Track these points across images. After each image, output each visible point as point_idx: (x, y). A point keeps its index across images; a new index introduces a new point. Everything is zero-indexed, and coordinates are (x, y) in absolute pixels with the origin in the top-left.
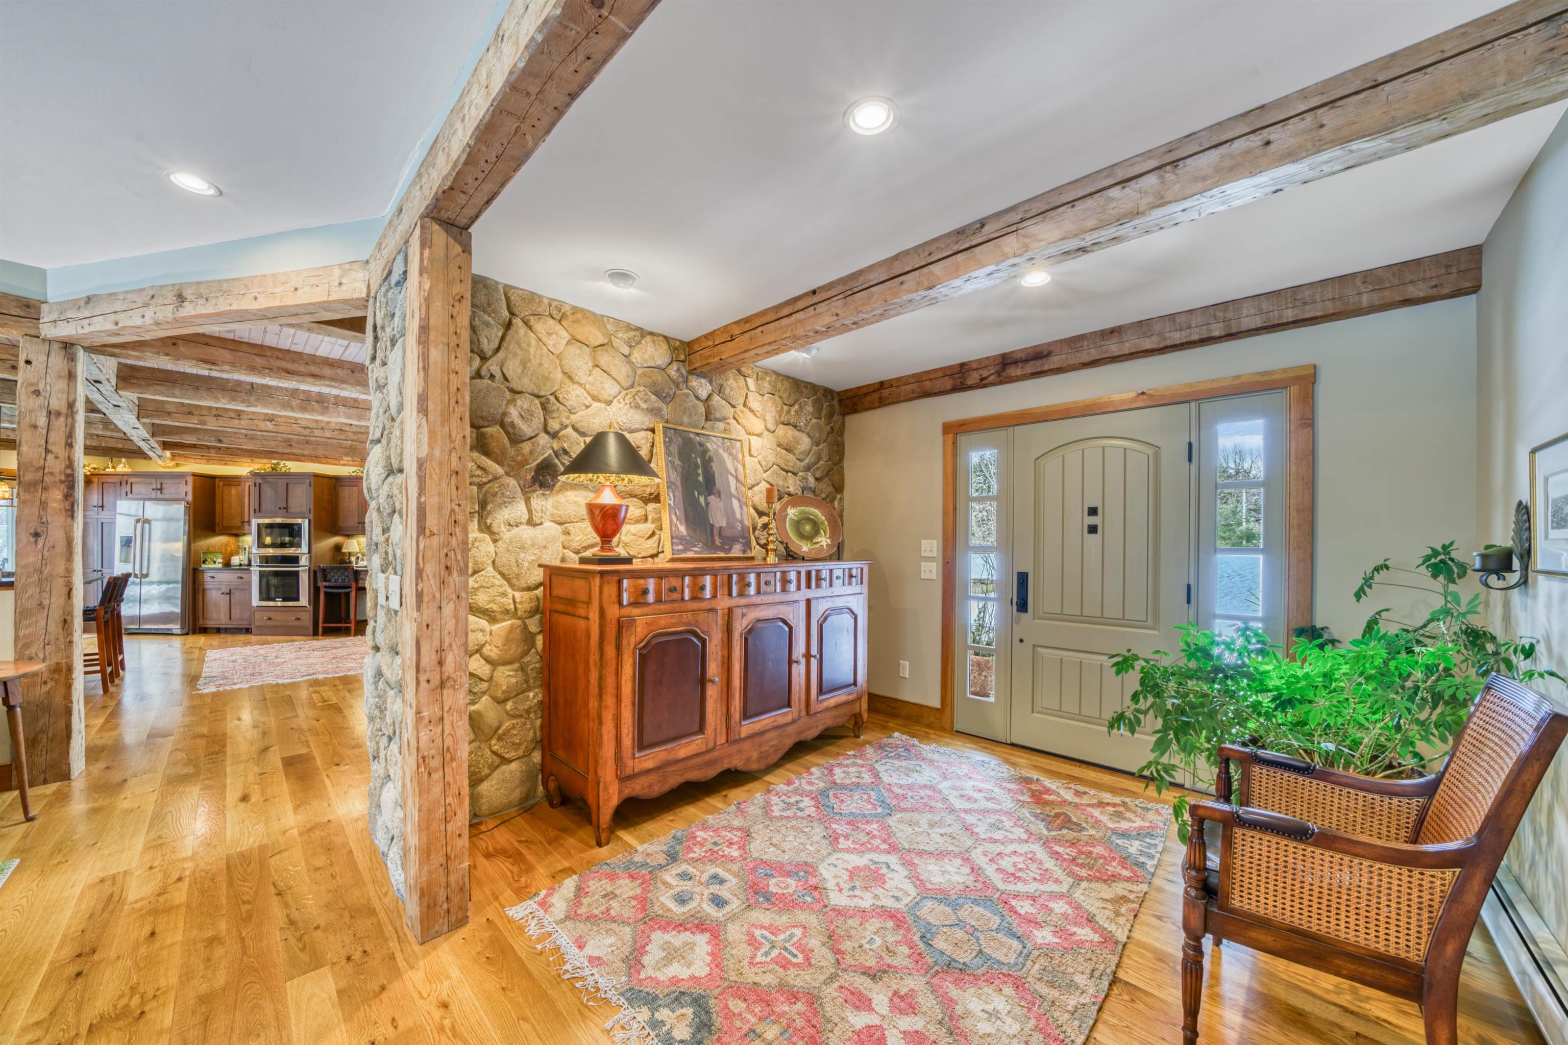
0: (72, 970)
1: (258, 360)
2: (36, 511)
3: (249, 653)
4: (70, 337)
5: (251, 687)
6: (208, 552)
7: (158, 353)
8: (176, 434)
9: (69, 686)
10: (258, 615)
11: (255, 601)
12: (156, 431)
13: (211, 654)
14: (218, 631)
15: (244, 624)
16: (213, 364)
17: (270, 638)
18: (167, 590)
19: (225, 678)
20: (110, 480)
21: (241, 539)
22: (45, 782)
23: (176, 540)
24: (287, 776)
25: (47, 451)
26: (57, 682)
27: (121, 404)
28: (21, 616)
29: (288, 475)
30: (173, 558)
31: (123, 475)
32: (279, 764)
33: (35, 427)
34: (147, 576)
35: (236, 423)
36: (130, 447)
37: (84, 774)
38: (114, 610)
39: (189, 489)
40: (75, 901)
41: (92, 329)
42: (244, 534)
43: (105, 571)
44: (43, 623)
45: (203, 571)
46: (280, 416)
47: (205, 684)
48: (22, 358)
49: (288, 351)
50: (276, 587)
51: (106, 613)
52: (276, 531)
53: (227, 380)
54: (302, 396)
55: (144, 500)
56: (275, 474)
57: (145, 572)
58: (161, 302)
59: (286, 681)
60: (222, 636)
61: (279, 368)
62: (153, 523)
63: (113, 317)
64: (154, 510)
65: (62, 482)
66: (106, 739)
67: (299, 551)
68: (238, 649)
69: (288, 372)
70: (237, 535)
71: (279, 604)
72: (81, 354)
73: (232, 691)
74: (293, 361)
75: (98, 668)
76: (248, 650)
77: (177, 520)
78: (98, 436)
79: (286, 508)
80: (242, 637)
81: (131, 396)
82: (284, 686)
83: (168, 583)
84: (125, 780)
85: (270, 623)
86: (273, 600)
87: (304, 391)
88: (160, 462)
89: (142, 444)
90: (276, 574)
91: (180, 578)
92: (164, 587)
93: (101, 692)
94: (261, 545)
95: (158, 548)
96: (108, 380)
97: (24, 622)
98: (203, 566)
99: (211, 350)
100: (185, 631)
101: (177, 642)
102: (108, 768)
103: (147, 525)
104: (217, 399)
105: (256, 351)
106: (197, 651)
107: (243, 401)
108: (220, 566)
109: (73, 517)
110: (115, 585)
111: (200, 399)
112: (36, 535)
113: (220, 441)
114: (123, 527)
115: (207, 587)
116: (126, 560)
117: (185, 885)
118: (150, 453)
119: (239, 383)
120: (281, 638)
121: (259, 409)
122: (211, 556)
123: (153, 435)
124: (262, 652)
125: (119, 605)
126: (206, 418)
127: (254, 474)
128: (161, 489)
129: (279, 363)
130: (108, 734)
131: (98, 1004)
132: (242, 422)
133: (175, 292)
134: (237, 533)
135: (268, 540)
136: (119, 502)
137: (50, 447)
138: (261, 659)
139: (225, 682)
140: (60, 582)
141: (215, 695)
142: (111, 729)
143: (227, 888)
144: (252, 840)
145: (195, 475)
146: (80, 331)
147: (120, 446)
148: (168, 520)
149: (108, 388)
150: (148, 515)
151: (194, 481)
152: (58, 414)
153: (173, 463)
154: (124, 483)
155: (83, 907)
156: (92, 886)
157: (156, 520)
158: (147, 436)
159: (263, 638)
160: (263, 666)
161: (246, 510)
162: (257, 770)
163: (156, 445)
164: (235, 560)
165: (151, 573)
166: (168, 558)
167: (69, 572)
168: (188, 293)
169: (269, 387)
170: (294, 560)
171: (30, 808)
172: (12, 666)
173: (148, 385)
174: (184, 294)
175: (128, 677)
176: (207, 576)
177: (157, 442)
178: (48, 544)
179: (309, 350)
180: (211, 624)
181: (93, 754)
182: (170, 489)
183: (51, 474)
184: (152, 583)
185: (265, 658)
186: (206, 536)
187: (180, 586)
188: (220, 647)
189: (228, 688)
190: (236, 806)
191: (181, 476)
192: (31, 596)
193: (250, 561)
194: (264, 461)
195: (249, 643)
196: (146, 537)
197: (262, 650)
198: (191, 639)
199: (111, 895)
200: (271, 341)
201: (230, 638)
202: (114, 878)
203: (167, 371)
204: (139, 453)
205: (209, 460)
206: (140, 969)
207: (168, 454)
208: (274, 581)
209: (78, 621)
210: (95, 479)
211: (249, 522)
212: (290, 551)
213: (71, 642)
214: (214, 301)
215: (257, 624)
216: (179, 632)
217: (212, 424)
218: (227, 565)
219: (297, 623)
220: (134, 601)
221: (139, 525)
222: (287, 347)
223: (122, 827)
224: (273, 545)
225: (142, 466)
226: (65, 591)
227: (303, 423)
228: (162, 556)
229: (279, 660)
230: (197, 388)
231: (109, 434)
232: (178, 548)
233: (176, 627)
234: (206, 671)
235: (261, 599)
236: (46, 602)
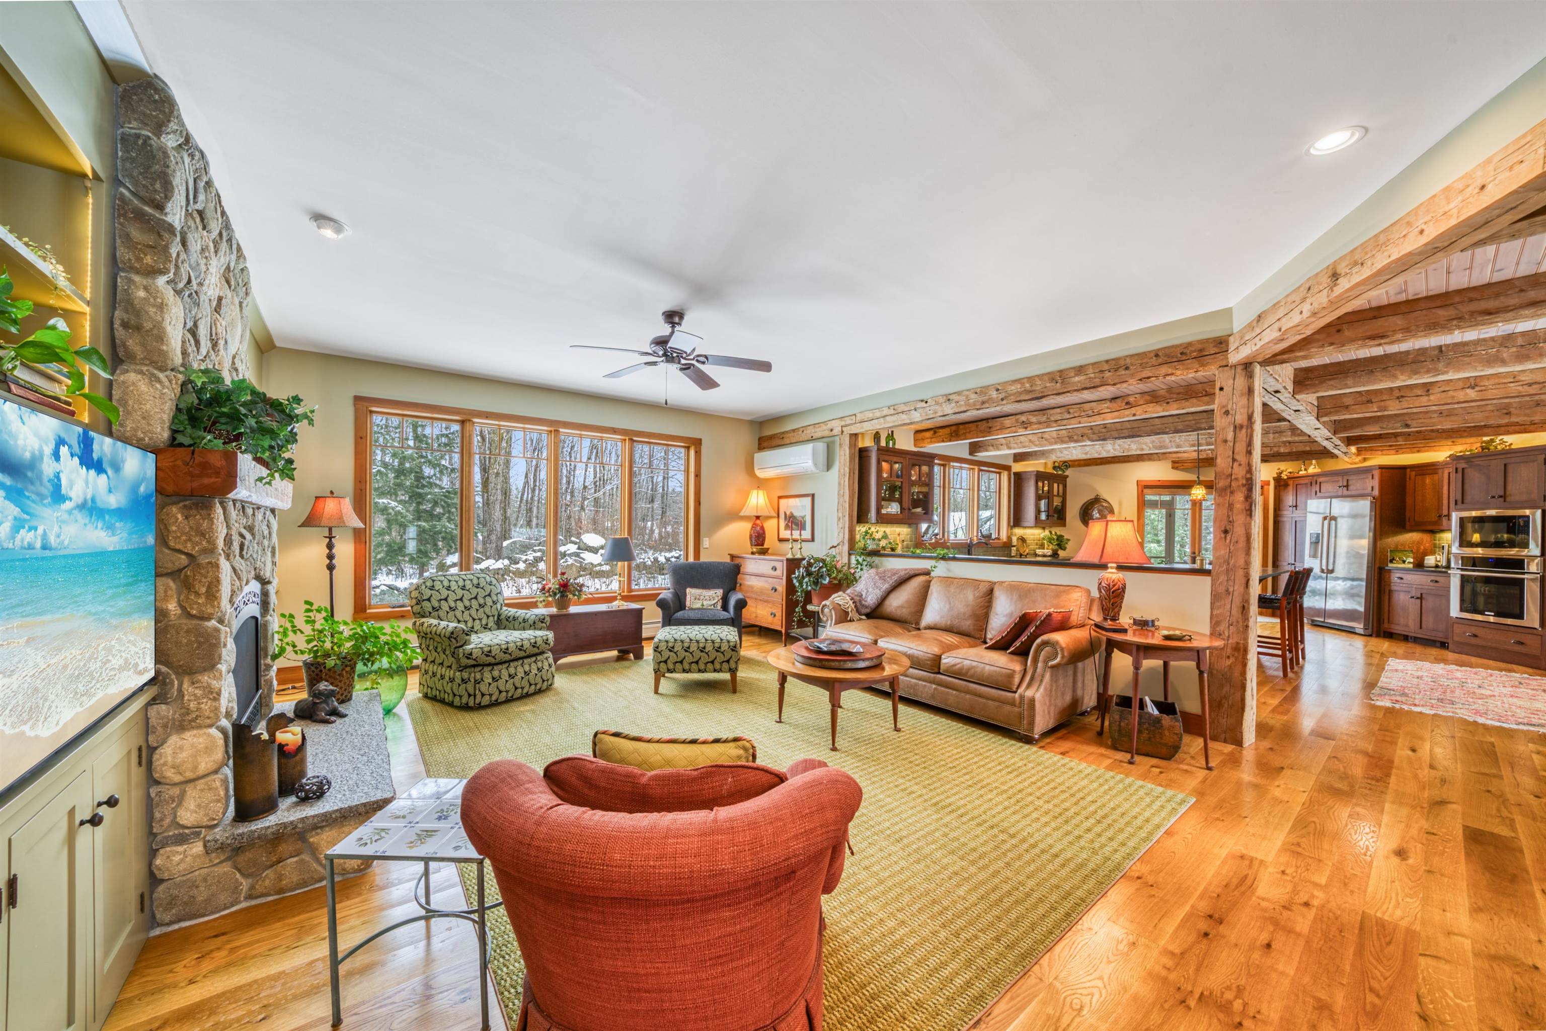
0: (1203, 925)
1: (1441, 312)
2: (1225, 511)
3: (1441, 672)
4: (1247, 357)
5: (1435, 715)
6: (1397, 550)
7: (1323, 346)
8: (1357, 427)
9: (1244, 665)
10: (1458, 629)
11: (1455, 611)
12: (1337, 428)
13: (1393, 663)
14: (1406, 638)
15: (1440, 637)
16: (1382, 337)
17: (1474, 660)
18: (1352, 588)
19: (1404, 694)
20: (1302, 481)
21: (1438, 536)
22: (1225, 741)
23: (1361, 537)
24: (1468, 854)
25: (1234, 460)
26: (1236, 659)
27: (1300, 408)
28: (1216, 598)
29: (1510, 453)
30: (1358, 555)
31: (1313, 476)
32: (1459, 832)
33: (1226, 441)
34: (1332, 571)
35: (1424, 401)
36: (1317, 448)
37: (1253, 747)
38: (1296, 601)
39: (1376, 483)
40: (1218, 863)
41: (1262, 343)
42: (1442, 531)
43: (1297, 564)
44: (1228, 607)
45: (1390, 571)
46: (1488, 377)
47: (1380, 695)
48: (1218, 386)
49: (1489, 285)
50: (1488, 597)
51: (1289, 603)
52: (1488, 526)
53: (1407, 353)
54: (1520, 341)
55: (1331, 497)
56: (1487, 453)
57: (1330, 568)
58: (1316, 290)
59: (1489, 722)
60: (1410, 645)
61: (1472, 313)
62: (1339, 520)
63: (1276, 326)
64: (1340, 507)
65: (1244, 485)
66: (1277, 721)
67: (1525, 552)
68: (1427, 665)
69: (1489, 313)
70: (1433, 532)
71: (1492, 619)
72: (1257, 369)
73: (1410, 713)
74: (1497, 295)
75: (1279, 652)
76: (1439, 668)
77: (1363, 516)
78: (1290, 442)
79: (1504, 497)
80: (1434, 652)
81: (1310, 398)
82: (1486, 727)
83: (1353, 579)
84: (1282, 768)
85: (1474, 641)
86: (1481, 613)
87: (1523, 334)
88: (1346, 459)
89: (1326, 443)
90: (1488, 580)
91: (1364, 576)
92: (1349, 584)
93: (1281, 674)
94: (1464, 542)
95: (1343, 544)
96: (1285, 388)
97: (1218, 604)
98: (1390, 565)
99: (1380, 322)
100: (1369, 632)
101: (1359, 643)
102: (1271, 749)
103: (1333, 522)
104: (1395, 377)
105: (1438, 303)
106: (1378, 656)
107: (1428, 372)
108: (1411, 566)
109: (1251, 515)
110: (1297, 579)
111: (1374, 383)
112: (1226, 532)
113: (1407, 426)
114: (1313, 525)
115: (1394, 588)
116: (1314, 556)
117: (1311, 914)
118: (1336, 451)
119: (1423, 351)
120: (1491, 662)
121: (1451, 376)
122: (1400, 555)
123: (1335, 433)
124: (1459, 675)
125: (1301, 598)
126: (1388, 403)
127: (1455, 458)
128: (1347, 486)
129: (1474, 306)
130: (1279, 717)
131: (1213, 977)
132: (1432, 397)
133: (1330, 273)
134: (1433, 527)
135: (1476, 537)
136: (1309, 502)
137: (1236, 457)
138: (1456, 683)
139: (1403, 699)
140: (1241, 572)
141: (1389, 711)
142: (1282, 713)
143: (1354, 954)
144: (1399, 913)
145: (1382, 468)
146: (1254, 349)
147: (1308, 449)
148: (1354, 516)
149: (1285, 396)
150: (1335, 513)
151: (1381, 475)
152: (1241, 427)
153: (1360, 458)
154: (1313, 484)
155: (1224, 872)
156: (1234, 857)
157: (1342, 517)
158: (1329, 434)
159: (1464, 657)
160: (1458, 692)
161: (1445, 502)
162: (1425, 825)
163: (1339, 442)
164: (1430, 560)
165: (1336, 569)
166: (1354, 555)
167: (1248, 564)
168: (1342, 269)
169: (1464, 344)
170: (1518, 564)
171: (1210, 759)
172: (1208, 639)
173: (1321, 383)
174: (1338, 271)
175: (1309, 668)
176: (1395, 577)
177: (1340, 439)
178: (1234, 540)
179: (1525, 270)
180: (1397, 629)
181: (1262, 729)
182: (1356, 486)
183: (1236, 479)
184: (1337, 579)
185: (1463, 684)
186: (1395, 533)
187: (1364, 584)
188: (1405, 657)
189: (1406, 707)
190: (1387, 857)
191: (1368, 470)
192: (1221, 583)
193: (1449, 561)
194: (1472, 440)
195: (1445, 661)
196: (1333, 534)
197: (1460, 673)
198: (1374, 642)
199: (1246, 877)
200: (1459, 281)
201: (1419, 649)
202: (1252, 860)
203: (1339, 363)
204: (1324, 454)
205: (1398, 450)
206: (1249, 975)
207: (1353, 449)
208: (1481, 588)
209: (1254, 607)
210: (1291, 482)
211: (1449, 516)
212: (1513, 552)
213: (1247, 626)
214: (1369, 263)
215: (1456, 638)
216: (1362, 632)
217: (1394, 408)
218: (1419, 565)
219: (1518, 648)
220: (1320, 594)
221: (1326, 522)
222: (1486, 281)
223: (1270, 813)
224: (1482, 544)
225: (1331, 465)
226: (1244, 580)
227: (1526, 378)
228: (1348, 552)
229: (1483, 691)
230: (1372, 371)
231: (1296, 439)
232: (1364, 544)
233: (1359, 626)
234: (1384, 680)
235: (1462, 610)
236: (1231, 589)
